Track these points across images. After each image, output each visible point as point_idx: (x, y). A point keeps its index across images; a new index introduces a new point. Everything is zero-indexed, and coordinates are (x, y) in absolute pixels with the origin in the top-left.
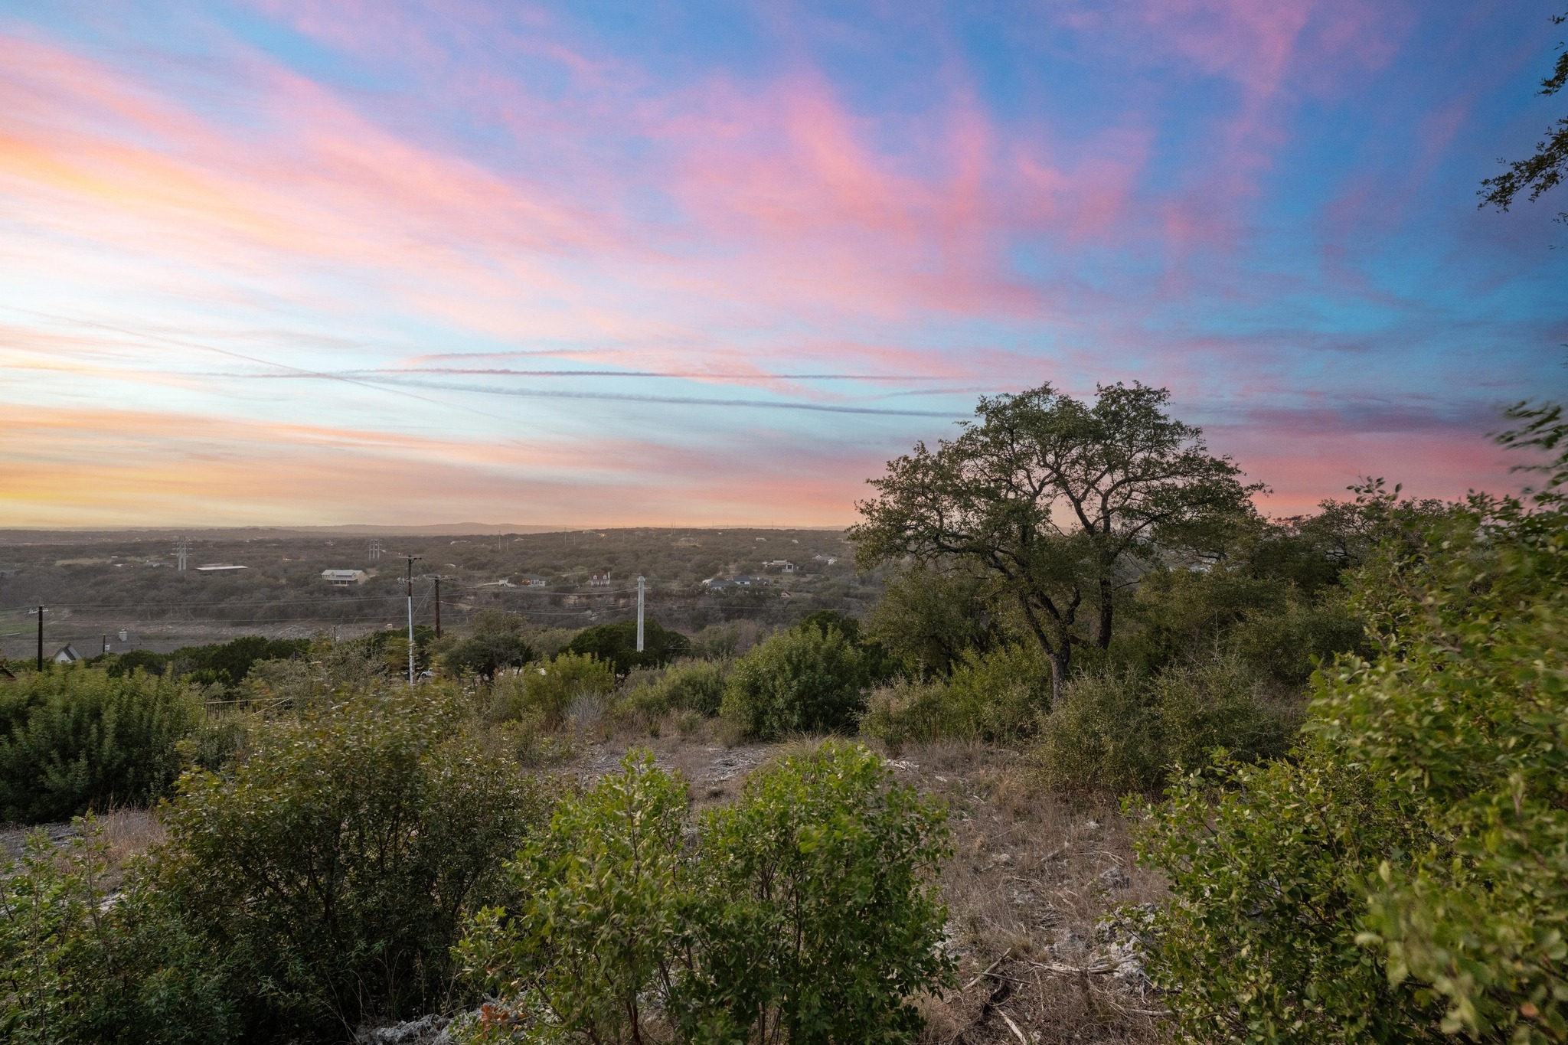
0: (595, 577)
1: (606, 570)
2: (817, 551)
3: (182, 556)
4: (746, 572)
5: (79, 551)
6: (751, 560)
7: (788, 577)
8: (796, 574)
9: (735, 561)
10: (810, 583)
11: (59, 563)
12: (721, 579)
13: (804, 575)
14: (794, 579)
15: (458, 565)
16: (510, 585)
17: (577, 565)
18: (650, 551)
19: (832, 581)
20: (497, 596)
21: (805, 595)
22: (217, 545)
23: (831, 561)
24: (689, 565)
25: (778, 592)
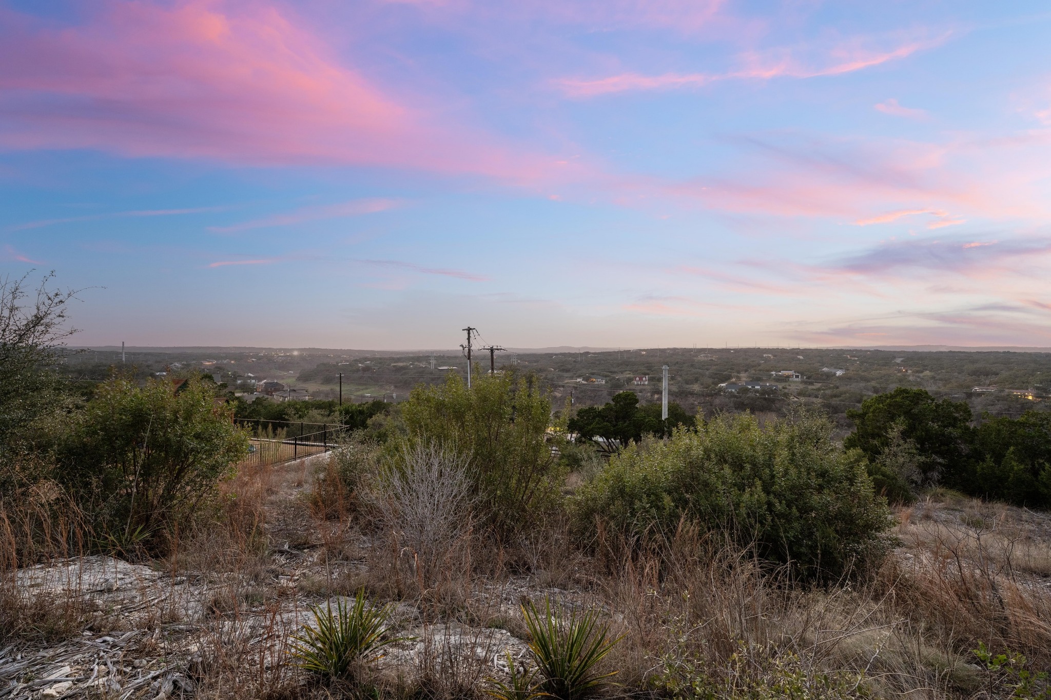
0: (638, 379)
1: (645, 374)
2: (823, 365)
3: (433, 362)
4: (757, 380)
5: (399, 360)
6: (760, 370)
7: (796, 384)
8: (803, 382)
9: (746, 371)
10: (819, 389)
11: (392, 364)
12: (734, 383)
13: (811, 384)
14: (801, 386)
15: (555, 369)
16: (583, 382)
17: (626, 371)
18: (677, 363)
19: (842, 389)
20: (575, 388)
21: (814, 400)
22: (448, 357)
23: (839, 373)
24: (707, 373)
25: (786, 395)
